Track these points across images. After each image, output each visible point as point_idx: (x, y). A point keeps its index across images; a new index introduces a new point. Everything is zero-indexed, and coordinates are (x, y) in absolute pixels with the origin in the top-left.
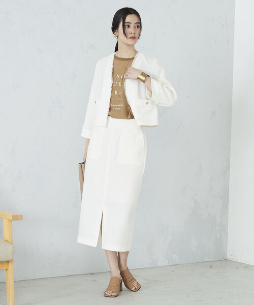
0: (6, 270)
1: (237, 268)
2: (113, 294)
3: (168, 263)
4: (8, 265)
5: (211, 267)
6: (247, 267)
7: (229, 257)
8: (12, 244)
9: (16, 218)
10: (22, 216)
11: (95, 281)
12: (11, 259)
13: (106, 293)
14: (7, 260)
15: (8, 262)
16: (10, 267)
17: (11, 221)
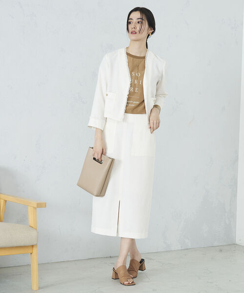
0: (31, 253)
3: (181, 247)
4: (33, 249)
5: (221, 251)
7: (237, 242)
8: (36, 229)
9: (41, 205)
10: (45, 203)
12: (36, 243)
14: (32, 244)
15: (33, 246)
16: (35, 250)
17: (36, 208)
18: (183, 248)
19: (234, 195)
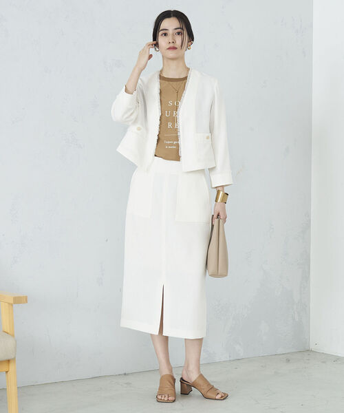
0: (7, 372)
1: (323, 362)
2: (170, 398)
3: (230, 357)
4: (9, 366)
5: (288, 361)
6: (337, 359)
7: (312, 347)
8: (13, 336)
9: (19, 300)
10: (26, 297)
11: (130, 384)
12: (13, 357)
13: (159, 397)
14: (7, 358)
15: (9, 361)
16: (12, 367)
17: (12, 305)
18: (231, 359)
19: (306, 277)
